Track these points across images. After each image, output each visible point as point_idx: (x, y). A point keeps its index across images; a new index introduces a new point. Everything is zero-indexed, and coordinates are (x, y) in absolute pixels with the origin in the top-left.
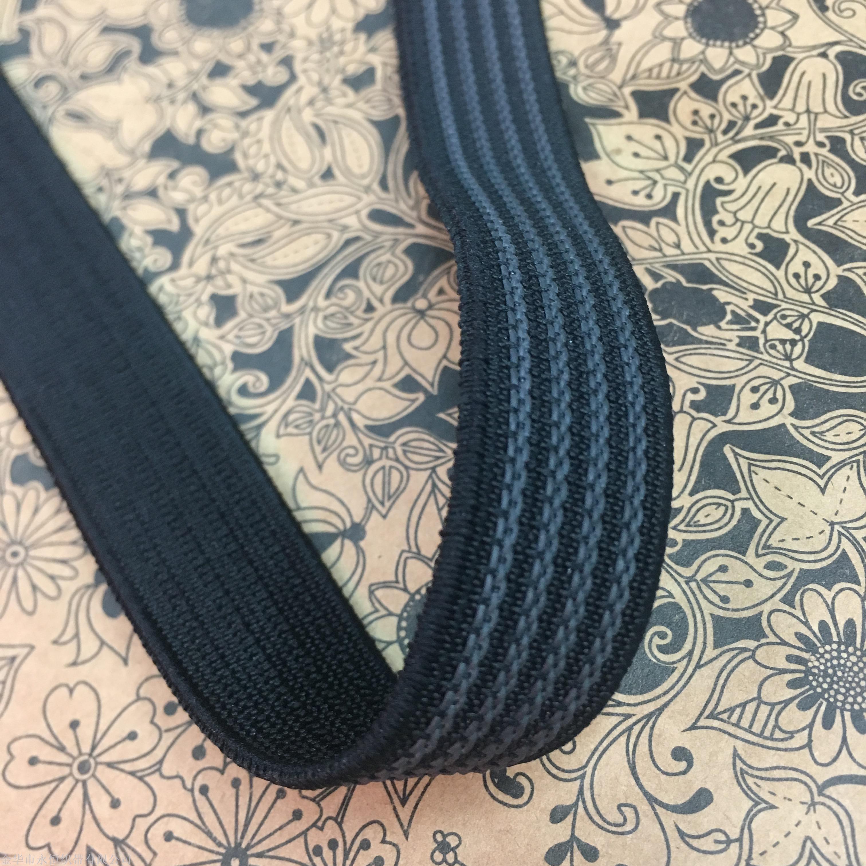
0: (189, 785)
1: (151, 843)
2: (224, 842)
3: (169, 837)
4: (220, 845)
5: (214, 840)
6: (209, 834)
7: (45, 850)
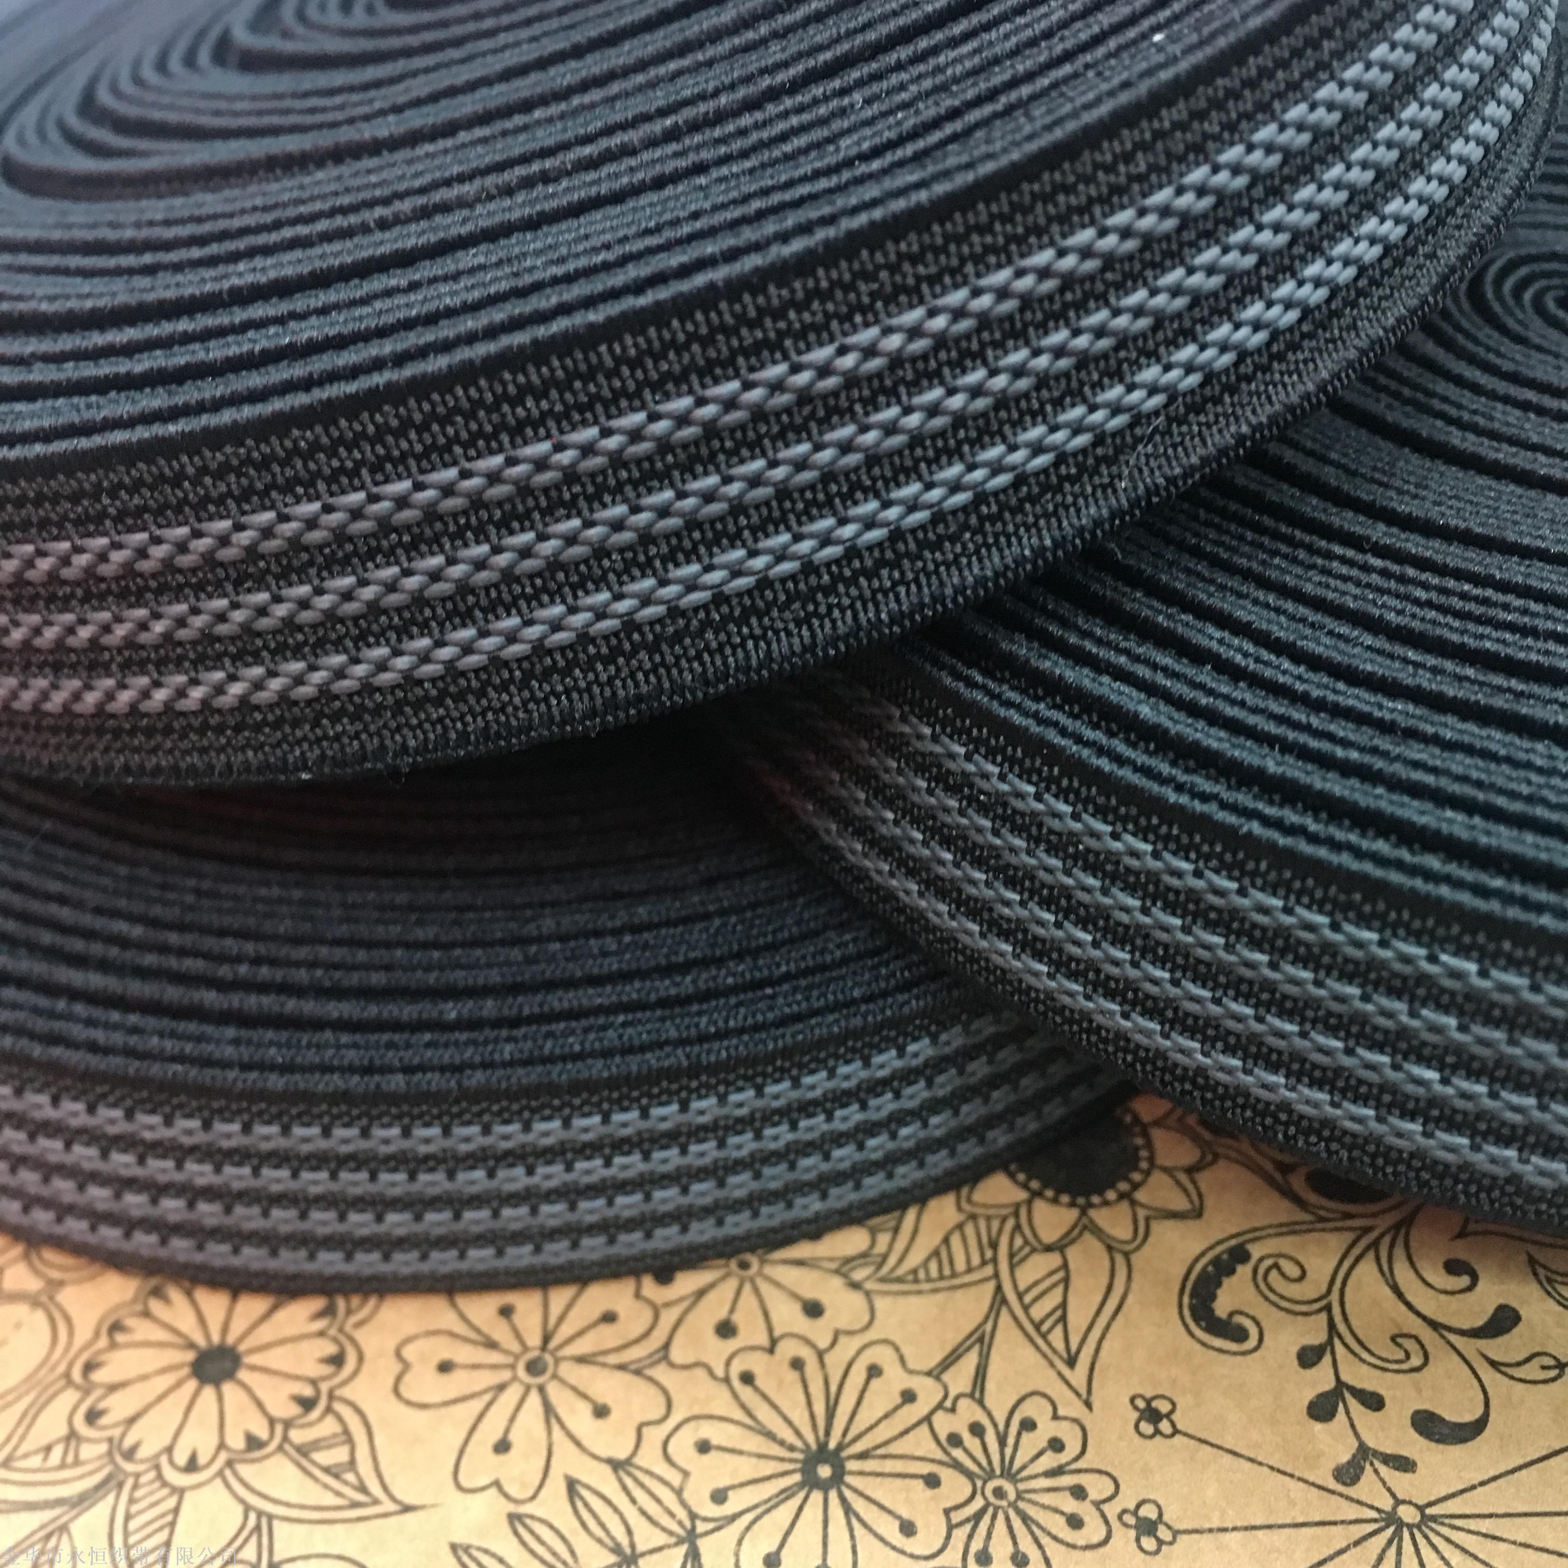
0: (720, 1372)
1: (675, 1458)
2: (799, 1444)
3: (704, 1447)
4: (792, 1448)
5: (782, 1443)
6: (770, 1435)
7: (493, 1491)
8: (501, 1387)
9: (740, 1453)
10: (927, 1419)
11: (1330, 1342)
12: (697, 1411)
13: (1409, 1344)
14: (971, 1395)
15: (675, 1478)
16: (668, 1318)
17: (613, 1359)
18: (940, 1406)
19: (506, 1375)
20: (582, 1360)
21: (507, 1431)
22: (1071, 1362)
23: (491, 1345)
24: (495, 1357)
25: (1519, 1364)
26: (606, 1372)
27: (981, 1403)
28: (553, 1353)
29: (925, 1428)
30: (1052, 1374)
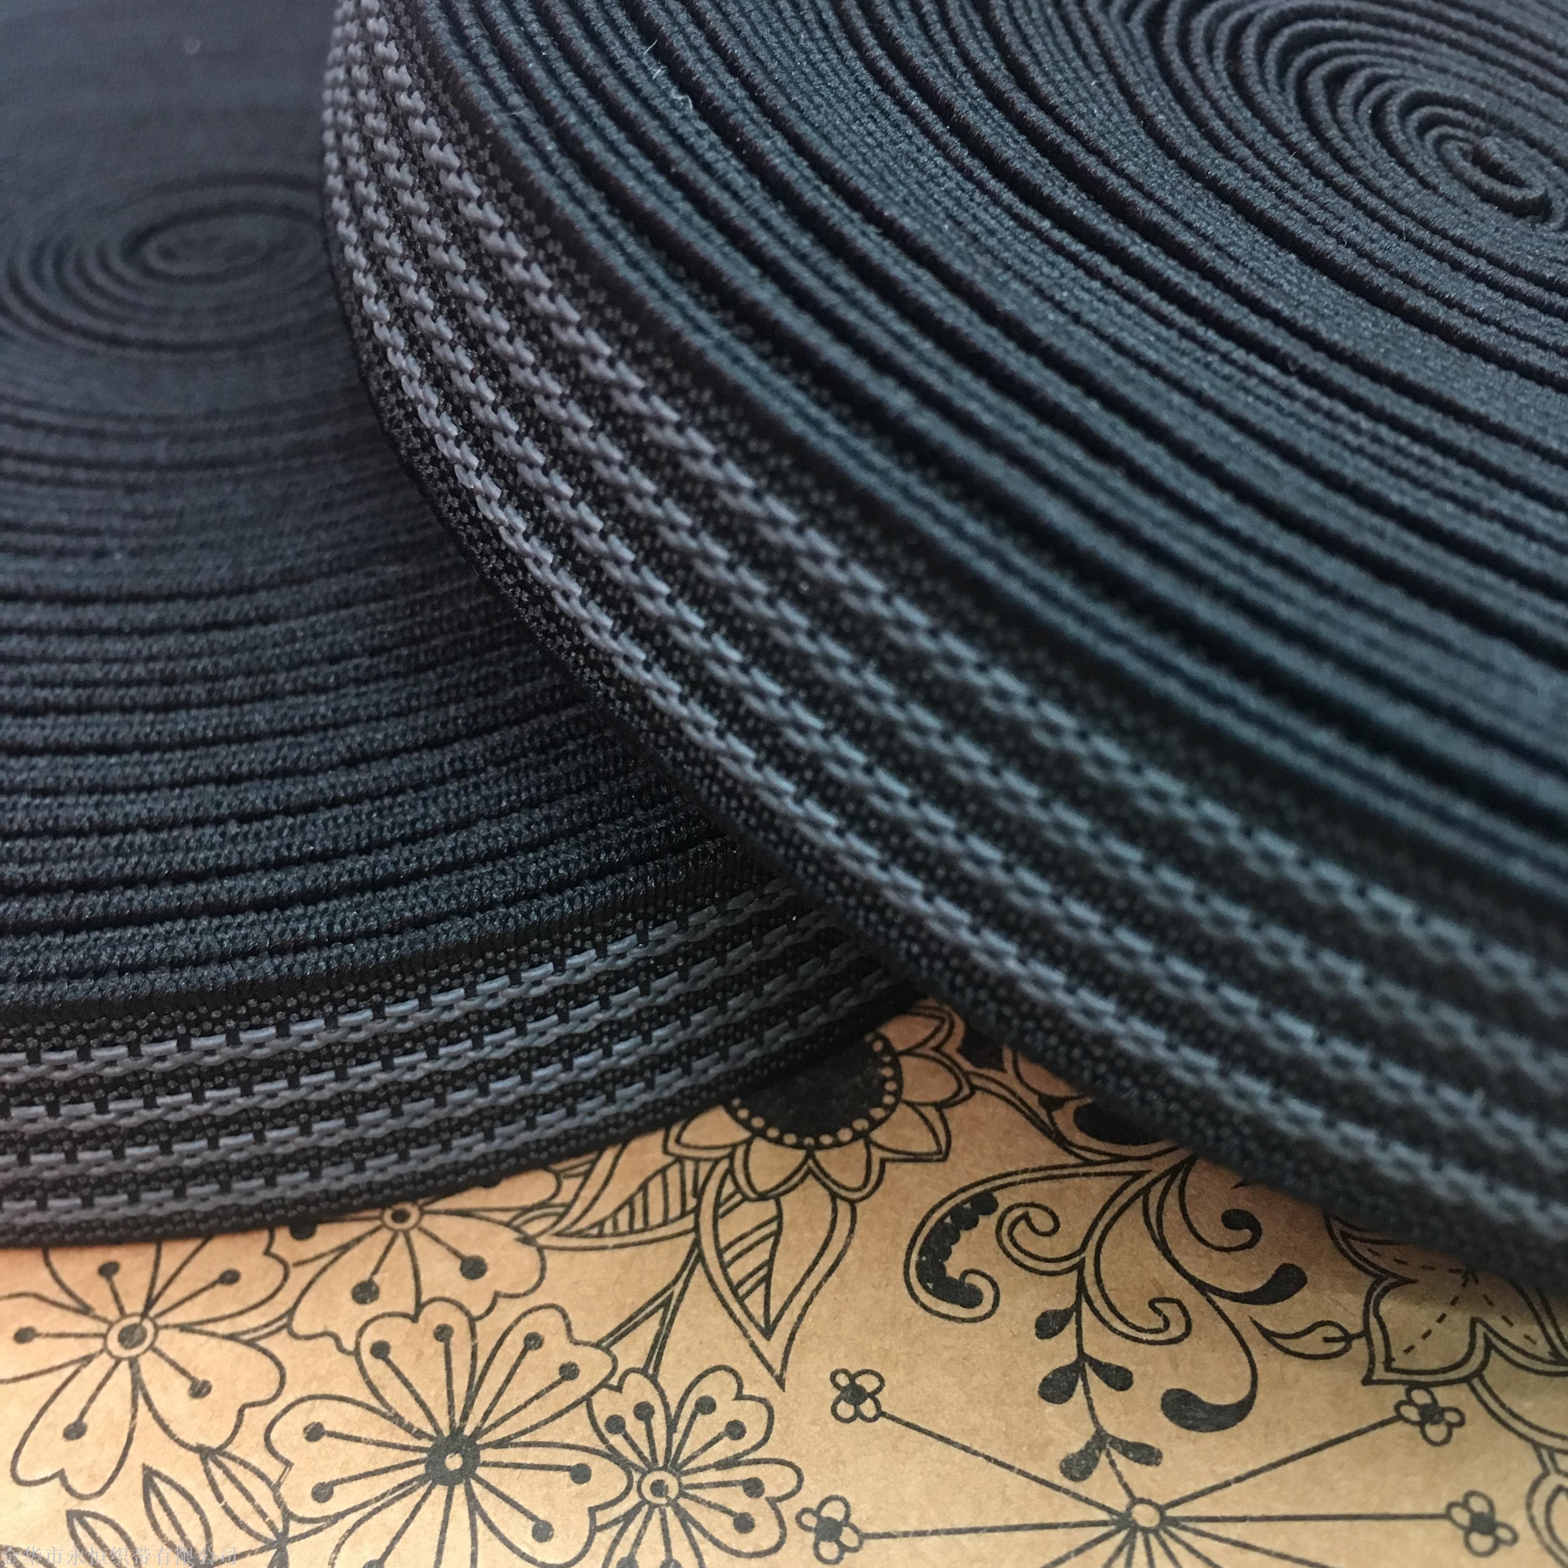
0: (349, 1345)
1: (277, 1447)
2: (429, 1430)
3: (314, 1433)
4: (419, 1434)
5: (409, 1428)
6: (397, 1419)
7: (56, 1481)
8: (87, 1359)
9: (358, 1440)
10: (587, 1399)
11: (1077, 1307)
12: (314, 1390)
13: (1170, 1310)
14: (643, 1371)
15: (273, 1469)
16: (300, 1277)
17: (223, 1328)
18: (604, 1384)
19: (97, 1344)
20: (185, 1328)
21: (83, 1413)
22: (768, 1331)
23: (85, 1310)
24: (86, 1325)
25: (1297, 1336)
26: (214, 1341)
27: (654, 1380)
28: (152, 1320)
29: (582, 1410)
30: (744, 1344)
